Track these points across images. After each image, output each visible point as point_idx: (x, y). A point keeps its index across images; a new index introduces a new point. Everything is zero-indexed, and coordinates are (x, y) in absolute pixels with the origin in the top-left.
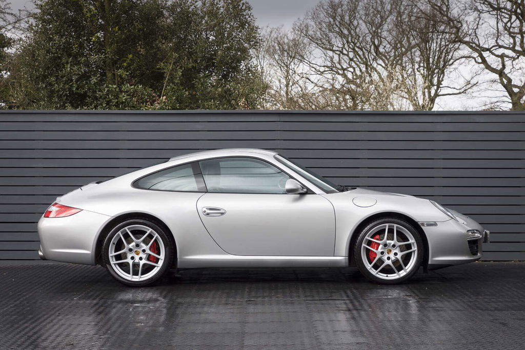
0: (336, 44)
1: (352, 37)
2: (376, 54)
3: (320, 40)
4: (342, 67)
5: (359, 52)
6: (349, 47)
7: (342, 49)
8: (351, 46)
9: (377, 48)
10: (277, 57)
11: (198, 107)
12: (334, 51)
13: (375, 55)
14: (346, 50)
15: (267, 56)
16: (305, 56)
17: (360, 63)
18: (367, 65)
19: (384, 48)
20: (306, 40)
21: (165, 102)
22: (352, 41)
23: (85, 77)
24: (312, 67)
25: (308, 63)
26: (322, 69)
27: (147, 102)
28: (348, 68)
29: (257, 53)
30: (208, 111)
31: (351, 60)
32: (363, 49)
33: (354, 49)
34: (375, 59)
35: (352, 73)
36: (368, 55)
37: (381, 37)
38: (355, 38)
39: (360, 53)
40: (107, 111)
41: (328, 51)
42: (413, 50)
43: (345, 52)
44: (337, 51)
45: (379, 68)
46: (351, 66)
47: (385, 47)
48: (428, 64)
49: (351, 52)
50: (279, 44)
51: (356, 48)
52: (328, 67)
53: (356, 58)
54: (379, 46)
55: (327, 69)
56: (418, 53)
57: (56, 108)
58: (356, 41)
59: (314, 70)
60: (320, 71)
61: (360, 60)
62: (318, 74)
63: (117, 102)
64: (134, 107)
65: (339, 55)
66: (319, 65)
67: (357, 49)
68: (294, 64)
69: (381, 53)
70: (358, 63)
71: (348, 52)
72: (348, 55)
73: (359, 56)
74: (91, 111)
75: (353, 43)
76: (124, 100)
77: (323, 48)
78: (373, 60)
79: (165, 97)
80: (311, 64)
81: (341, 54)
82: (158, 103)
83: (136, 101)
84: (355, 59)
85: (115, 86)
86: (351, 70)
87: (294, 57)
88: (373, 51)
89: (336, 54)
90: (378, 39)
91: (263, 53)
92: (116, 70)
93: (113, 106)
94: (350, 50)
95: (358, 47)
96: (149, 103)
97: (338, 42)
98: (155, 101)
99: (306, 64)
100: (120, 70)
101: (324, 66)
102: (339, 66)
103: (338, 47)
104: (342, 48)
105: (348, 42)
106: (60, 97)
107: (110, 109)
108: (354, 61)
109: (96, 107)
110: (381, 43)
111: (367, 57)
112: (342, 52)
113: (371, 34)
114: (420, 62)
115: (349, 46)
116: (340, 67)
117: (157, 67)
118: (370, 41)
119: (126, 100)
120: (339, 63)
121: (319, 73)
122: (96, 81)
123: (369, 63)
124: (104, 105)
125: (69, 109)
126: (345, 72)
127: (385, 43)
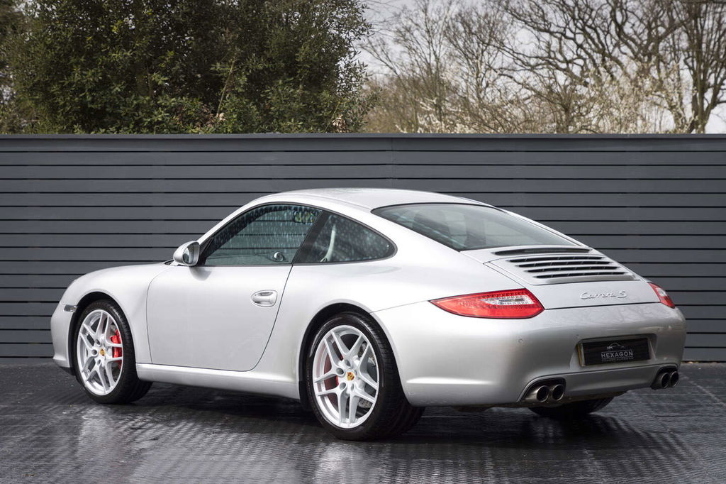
0: (554, 21)
1: (580, 10)
2: (619, 36)
3: (530, 16)
4: (565, 59)
5: (592, 35)
6: (577, 27)
7: (565, 30)
8: (579, 25)
9: (620, 28)
10: (461, 43)
11: (271, 129)
12: (551, 33)
13: (617, 38)
14: (571, 31)
15: (445, 42)
16: (506, 41)
17: (594, 51)
18: (604, 55)
19: (632, 28)
20: (506, 17)
21: (222, 122)
22: (579, 17)
23: (104, 84)
24: (518, 59)
25: (511, 52)
26: (533, 62)
27: (196, 121)
28: (575, 59)
29: (430, 36)
30: (285, 135)
31: (580, 46)
32: (598, 29)
33: (583, 30)
34: (617, 45)
35: (582, 67)
36: (605, 38)
37: (626, 10)
38: (585, 12)
39: (594, 36)
40: (136, 136)
41: (542, 33)
42: (677, 31)
43: (569, 34)
44: (557, 32)
45: (624, 59)
46: (579, 57)
47: (634, 25)
48: (699, 52)
49: (579, 33)
50: (463, 22)
51: (586, 28)
52: (542, 58)
53: (588, 43)
54: (623, 23)
55: (540, 61)
56: (684, 36)
57: (61, 131)
58: (587, 17)
59: (519, 62)
60: (530, 65)
61: (593, 46)
62: (525, 70)
63: (150, 122)
64: (175, 129)
65: (560, 39)
66: (529, 55)
67: (588, 30)
68: (489, 53)
69: (626, 36)
70: (589, 51)
71: (575, 34)
72: (574, 39)
73: (592, 40)
74: (111, 136)
75: (582, 20)
76: (160, 119)
77: (534, 28)
78: (615, 46)
79: (222, 115)
80: (515, 55)
81: (563, 38)
82: (212, 124)
83: (180, 121)
84: (586, 46)
85: (147, 98)
86: (581, 62)
87: (488, 44)
88: (613, 33)
89: (556, 37)
90: (622, 13)
91: (439, 36)
92: (149, 74)
93: (144, 127)
94: (578, 31)
95: (590, 27)
96: (198, 123)
97: (559, 18)
98: (207, 120)
99: (507, 54)
100: (155, 74)
101: (537, 57)
102: (559, 56)
103: (558, 26)
104: (565, 28)
105: (573, 18)
106: (66, 115)
107: (139, 132)
108: (584, 49)
109: (118, 130)
110: (626, 19)
111: (604, 41)
112: (564, 35)
113: (610, 5)
114: (687, 50)
115: (575, 25)
116: (562, 59)
117: (212, 69)
118: (609, 16)
119: (163, 119)
120: (561, 52)
121: (530, 68)
122: (119, 90)
123: (607, 51)
124: (132, 126)
125: (79, 133)
126: (570, 65)
127: (633, 20)
